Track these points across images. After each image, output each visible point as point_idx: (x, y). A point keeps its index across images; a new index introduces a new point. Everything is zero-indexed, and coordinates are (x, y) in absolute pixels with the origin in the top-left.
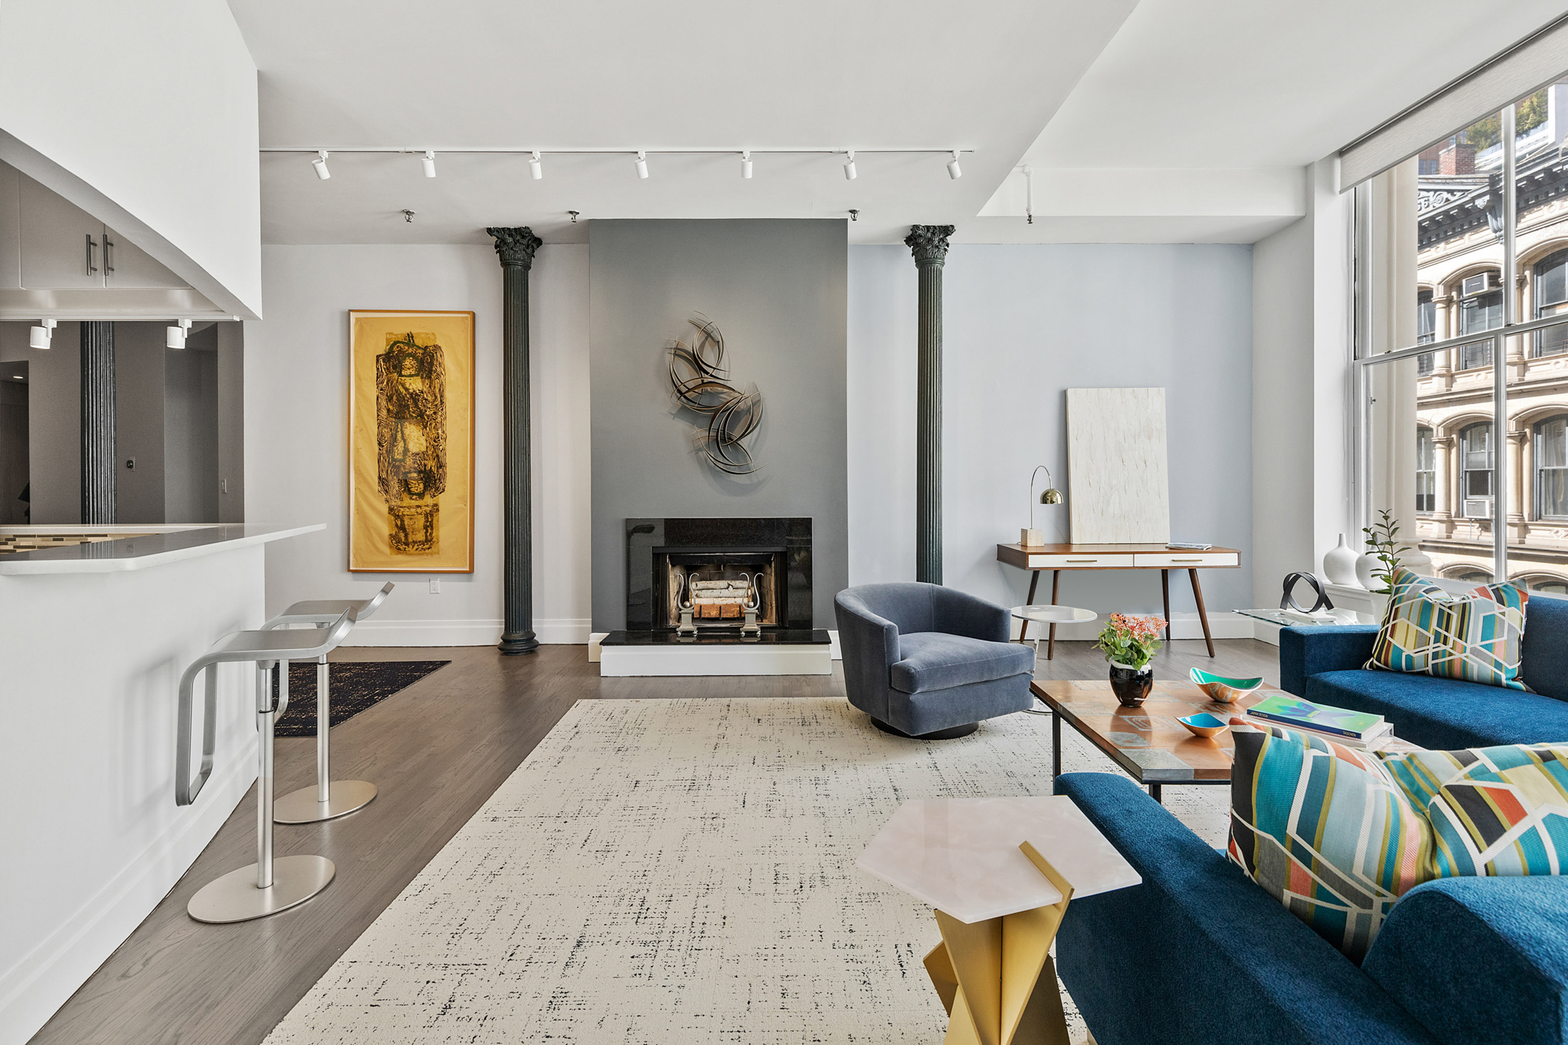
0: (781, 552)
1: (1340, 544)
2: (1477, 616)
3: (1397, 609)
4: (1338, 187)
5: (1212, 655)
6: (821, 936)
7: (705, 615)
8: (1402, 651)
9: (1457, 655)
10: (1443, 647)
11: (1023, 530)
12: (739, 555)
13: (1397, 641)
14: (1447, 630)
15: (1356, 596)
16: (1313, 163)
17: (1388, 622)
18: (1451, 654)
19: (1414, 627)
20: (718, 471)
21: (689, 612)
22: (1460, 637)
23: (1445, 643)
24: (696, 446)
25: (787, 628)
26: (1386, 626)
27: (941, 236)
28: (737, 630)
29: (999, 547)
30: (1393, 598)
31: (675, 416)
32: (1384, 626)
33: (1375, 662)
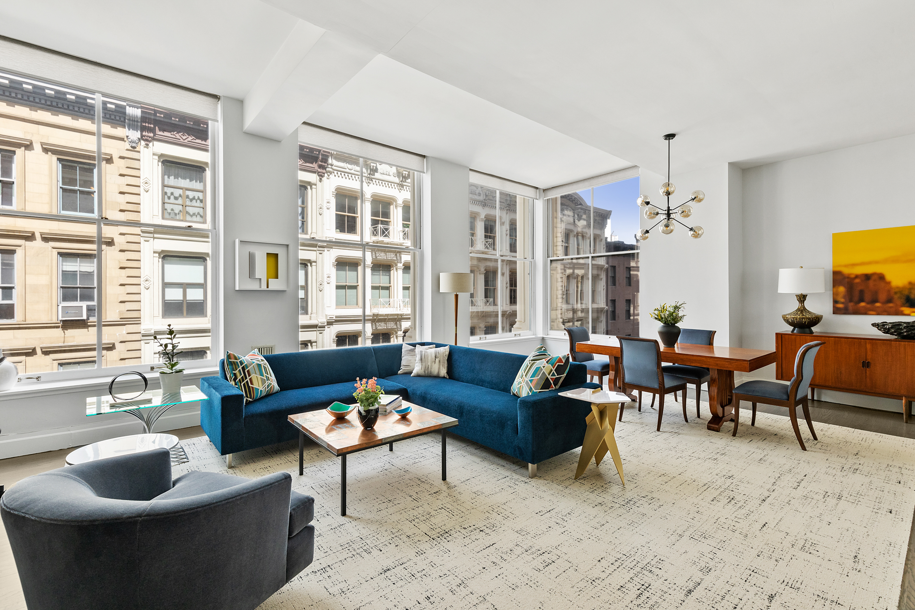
8: (259, 389)
33: (248, 399)
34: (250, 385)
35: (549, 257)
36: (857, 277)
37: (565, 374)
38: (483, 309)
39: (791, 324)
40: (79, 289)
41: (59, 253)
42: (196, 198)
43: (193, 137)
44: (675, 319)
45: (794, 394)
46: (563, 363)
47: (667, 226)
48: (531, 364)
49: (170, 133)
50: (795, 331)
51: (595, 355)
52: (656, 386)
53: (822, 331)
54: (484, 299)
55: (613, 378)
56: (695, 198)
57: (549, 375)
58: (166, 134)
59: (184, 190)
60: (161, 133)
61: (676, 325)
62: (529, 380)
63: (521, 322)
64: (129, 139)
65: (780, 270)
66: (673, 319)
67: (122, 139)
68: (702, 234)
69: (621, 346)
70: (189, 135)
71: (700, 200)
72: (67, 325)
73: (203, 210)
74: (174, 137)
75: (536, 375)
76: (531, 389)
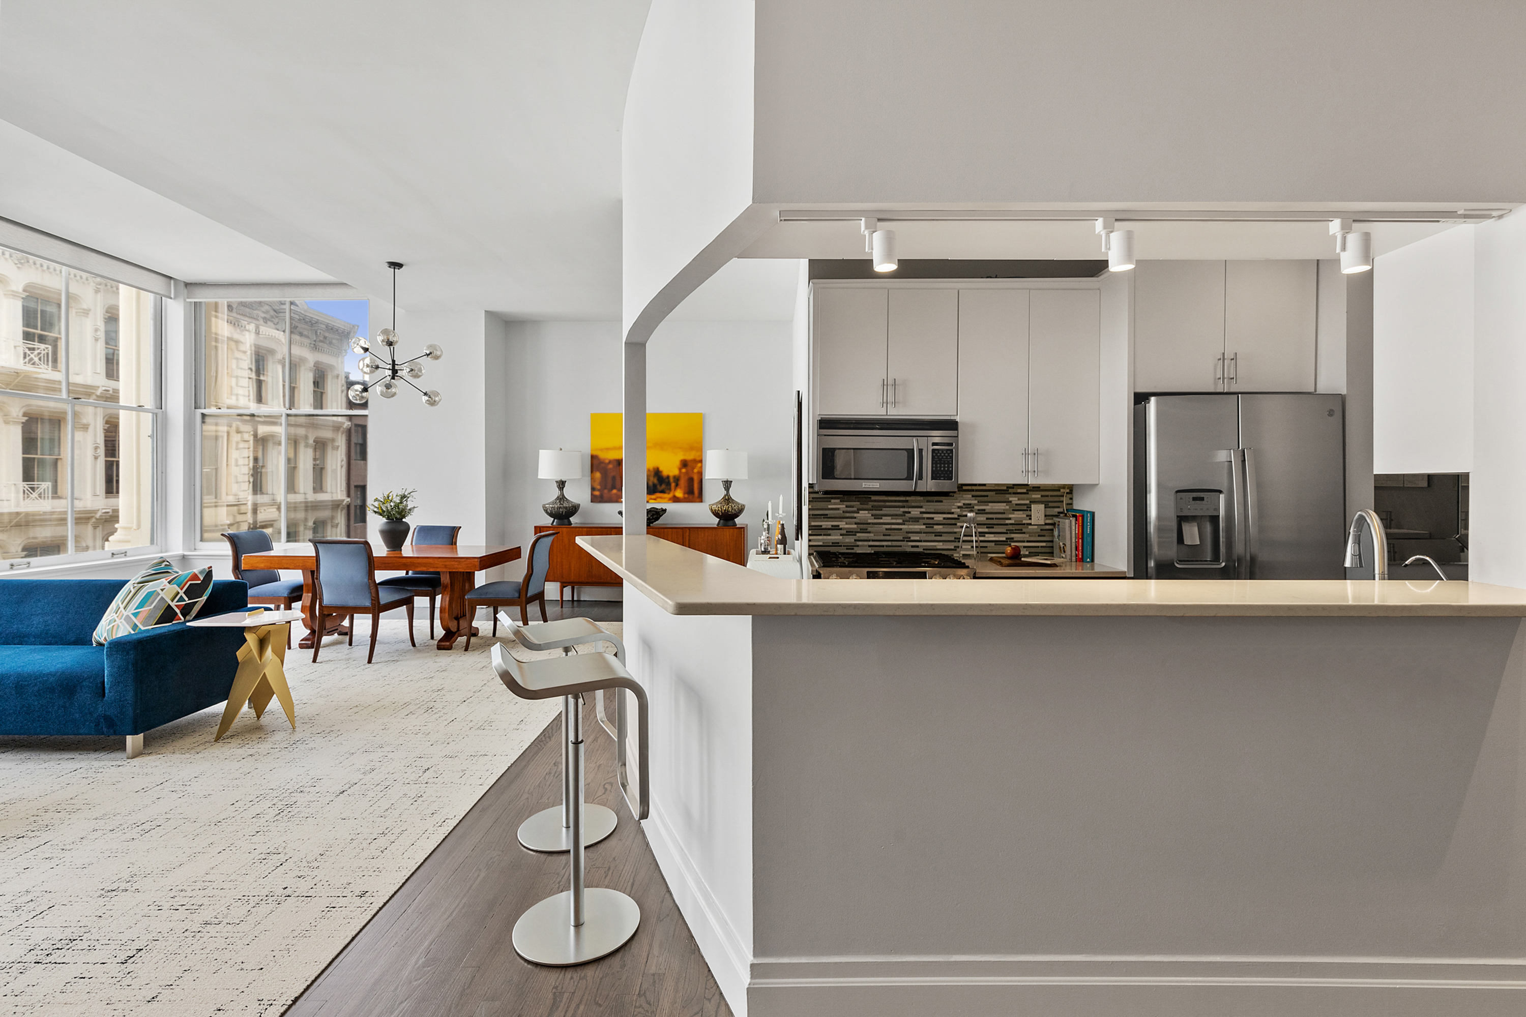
35: (200, 408)
36: (610, 462)
37: (205, 598)
38: (18, 505)
39: (551, 515)
44: (402, 511)
45: (525, 589)
46: (200, 580)
47: (388, 386)
48: (136, 589)
50: (555, 523)
51: (281, 572)
52: (368, 603)
53: (583, 522)
54: (22, 485)
55: (308, 604)
56: (431, 353)
57: (172, 601)
61: (404, 520)
62: (133, 614)
63: (130, 528)
65: (540, 451)
66: (400, 513)
68: (439, 401)
69: (316, 553)
71: (437, 358)
75: (148, 604)
76: (135, 627)
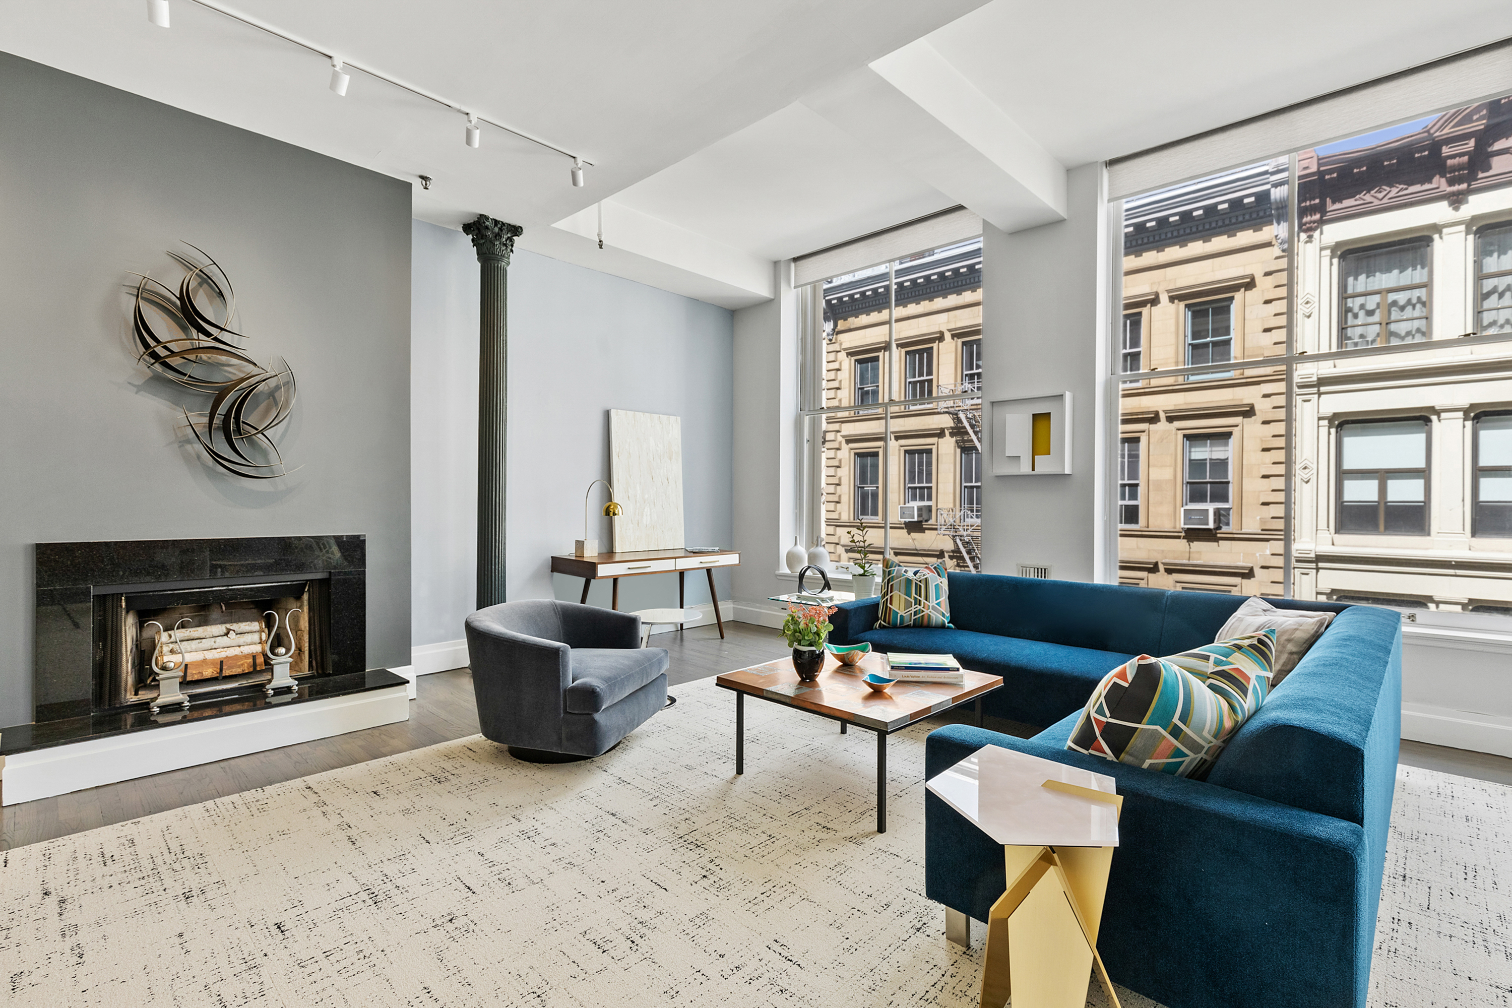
0: (320, 581)
1: (796, 544)
2: (932, 585)
3: (892, 585)
4: (793, 285)
5: (722, 637)
6: (703, 975)
7: (193, 675)
8: (898, 613)
9: (926, 612)
10: (919, 607)
11: (578, 542)
12: (251, 588)
13: (894, 607)
14: (920, 596)
15: (816, 581)
16: (780, 261)
17: (887, 595)
18: (923, 611)
19: (903, 596)
20: (223, 474)
21: (176, 675)
22: (926, 600)
23: (920, 605)
24: (179, 435)
25: (329, 675)
26: (886, 598)
27: (509, 235)
28: (260, 688)
29: (554, 559)
30: (888, 578)
31: (139, 389)
32: (884, 597)
33: (882, 622)
34: (889, 605)
40: (1209, 485)
41: (1185, 436)
42: (1414, 301)
43: (1401, 186)
49: (1353, 199)
58: (1347, 203)
59: (1384, 293)
60: (1337, 206)
64: (1279, 239)
67: (1269, 244)
70: (1391, 186)
72: (1192, 535)
73: (1427, 322)
74: (1362, 202)
